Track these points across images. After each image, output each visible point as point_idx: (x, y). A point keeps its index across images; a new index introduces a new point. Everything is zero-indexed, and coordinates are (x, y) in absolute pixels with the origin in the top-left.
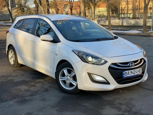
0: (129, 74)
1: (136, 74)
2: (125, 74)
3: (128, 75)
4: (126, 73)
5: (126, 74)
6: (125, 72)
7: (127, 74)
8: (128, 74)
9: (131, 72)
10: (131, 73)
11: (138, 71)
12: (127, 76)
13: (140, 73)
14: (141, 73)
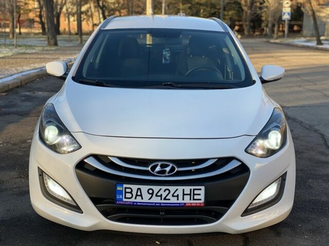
0: (141, 195)
1: (173, 200)
2: (126, 192)
3: (139, 199)
4: (128, 190)
5: (131, 193)
6: (125, 186)
7: (134, 193)
8: (137, 195)
9: (151, 191)
10: (152, 194)
11: (184, 194)
12: (133, 200)
13: (192, 201)
14: (203, 201)
